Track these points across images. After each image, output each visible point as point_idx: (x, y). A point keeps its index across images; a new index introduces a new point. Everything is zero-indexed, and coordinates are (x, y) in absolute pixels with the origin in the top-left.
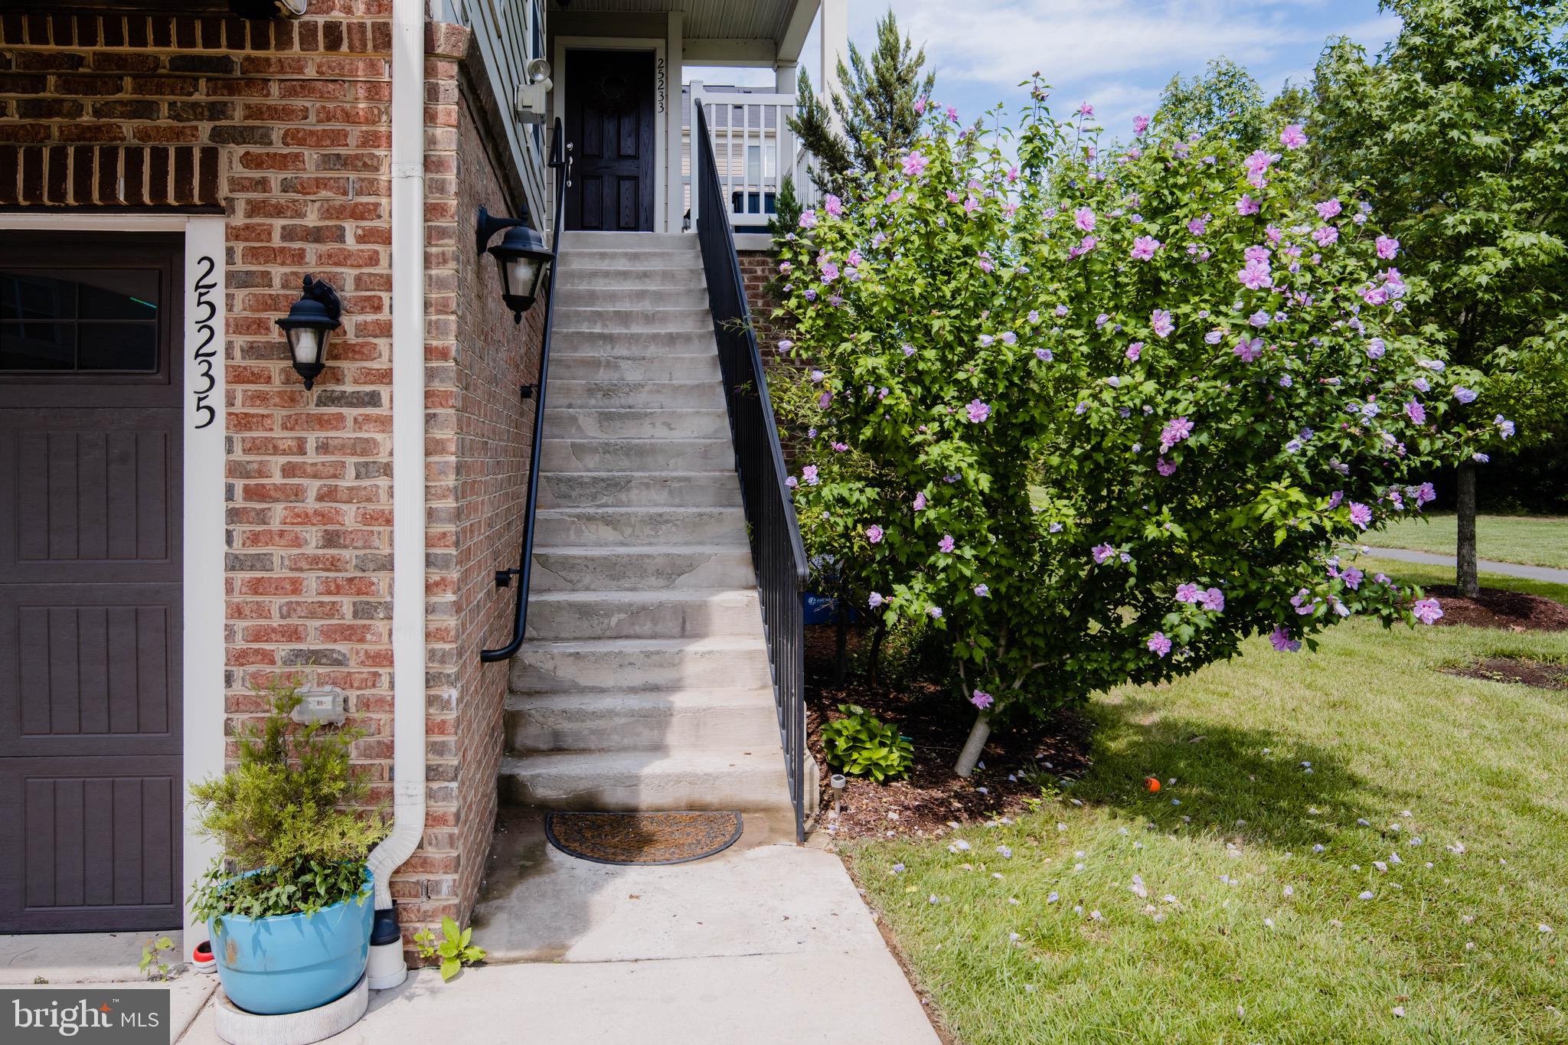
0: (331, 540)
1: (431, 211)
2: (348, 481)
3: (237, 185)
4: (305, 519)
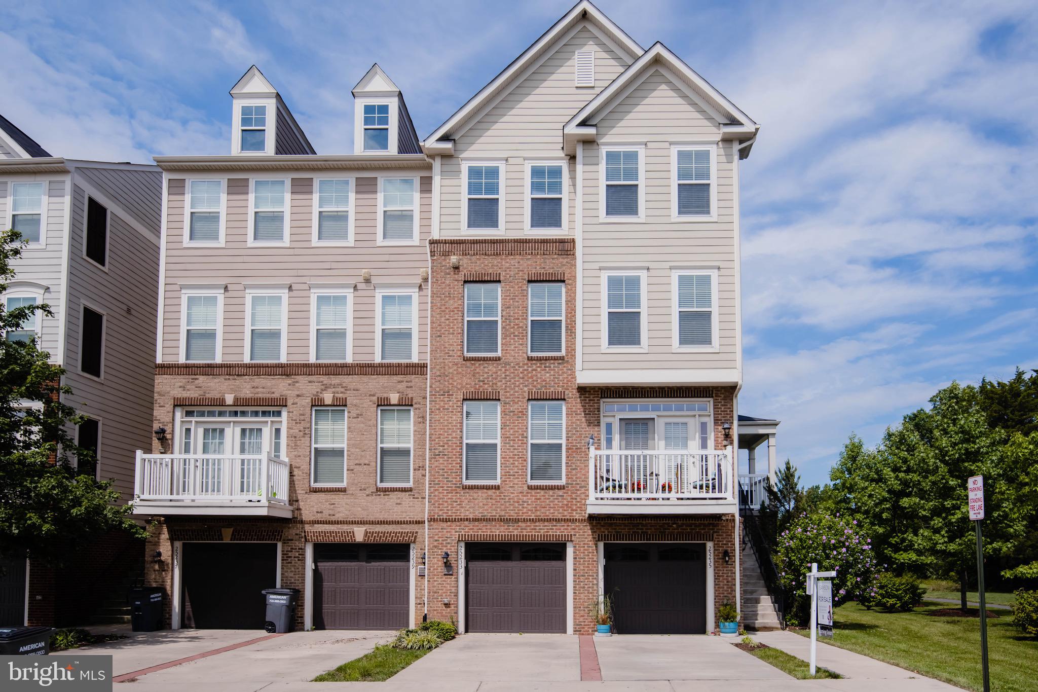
0: (728, 582)
1: (740, 541)
2: (730, 575)
3: (716, 538)
4: (724, 579)
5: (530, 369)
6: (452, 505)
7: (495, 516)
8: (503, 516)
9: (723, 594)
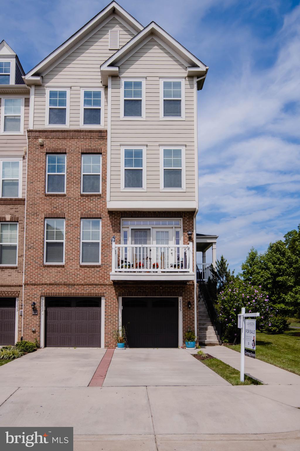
0: (190, 319)
1: (197, 296)
2: (191, 315)
3: (184, 295)
4: (188, 317)
5: (82, 201)
6: (38, 276)
7: (62, 282)
8: (66, 282)
9: (188, 325)
